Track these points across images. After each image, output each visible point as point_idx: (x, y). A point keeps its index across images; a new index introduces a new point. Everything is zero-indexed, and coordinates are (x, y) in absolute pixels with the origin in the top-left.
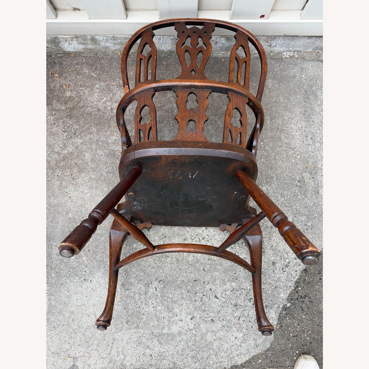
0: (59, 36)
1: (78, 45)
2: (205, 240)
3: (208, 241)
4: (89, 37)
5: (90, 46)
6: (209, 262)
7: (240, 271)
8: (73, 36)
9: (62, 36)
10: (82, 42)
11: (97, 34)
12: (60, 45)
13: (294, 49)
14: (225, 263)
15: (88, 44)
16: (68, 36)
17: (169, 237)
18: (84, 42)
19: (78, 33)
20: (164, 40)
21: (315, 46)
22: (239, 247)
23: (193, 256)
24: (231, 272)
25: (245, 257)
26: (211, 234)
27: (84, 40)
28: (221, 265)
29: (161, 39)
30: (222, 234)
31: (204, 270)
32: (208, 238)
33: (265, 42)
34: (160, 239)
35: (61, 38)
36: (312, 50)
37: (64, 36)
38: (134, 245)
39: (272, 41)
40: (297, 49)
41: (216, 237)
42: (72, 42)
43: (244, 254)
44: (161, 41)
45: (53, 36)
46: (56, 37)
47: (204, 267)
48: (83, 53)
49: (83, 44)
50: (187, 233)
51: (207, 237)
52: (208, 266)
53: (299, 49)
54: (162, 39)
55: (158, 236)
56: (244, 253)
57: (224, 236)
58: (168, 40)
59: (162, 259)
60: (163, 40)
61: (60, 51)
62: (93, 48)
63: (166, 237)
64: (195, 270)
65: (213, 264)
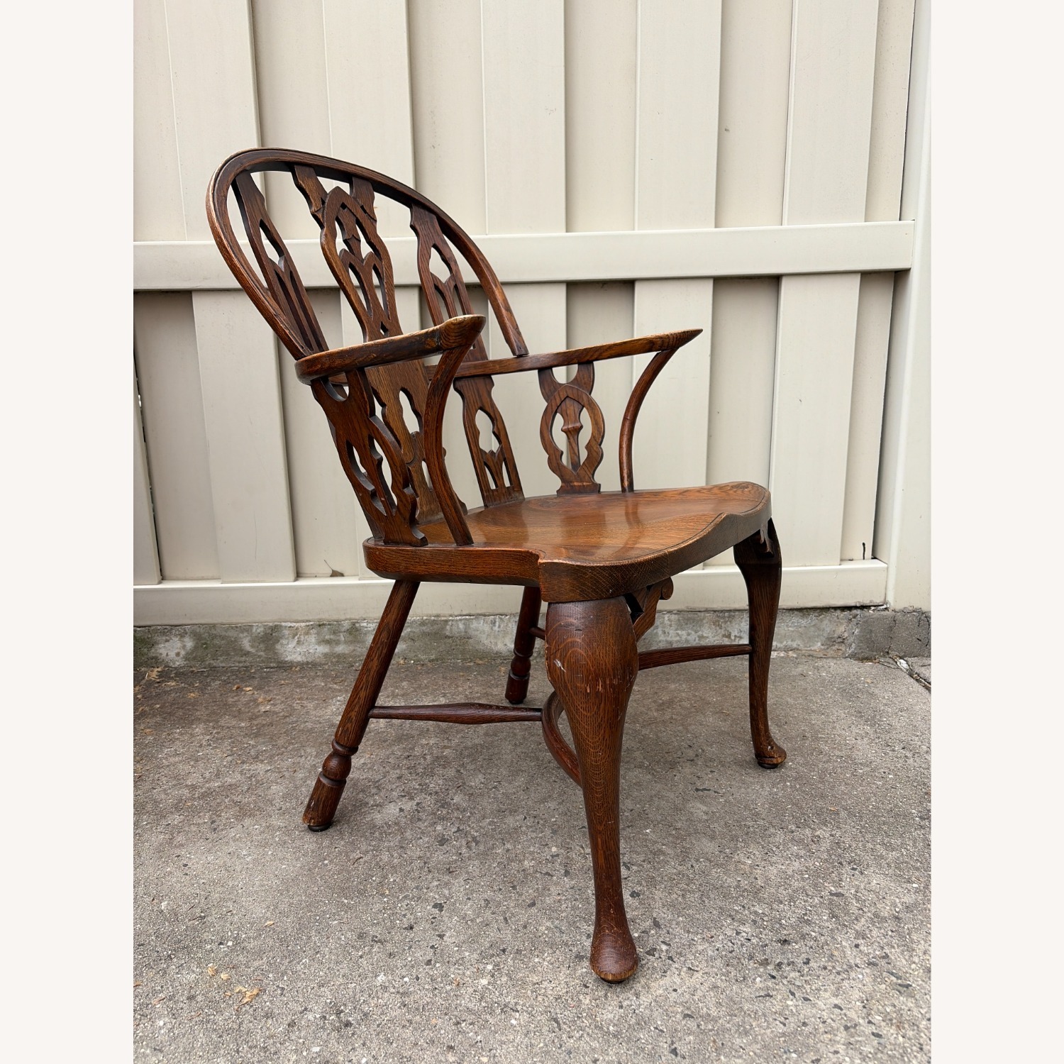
0: (283, 624)
1: (317, 647)
2: (657, 955)
3: (671, 958)
4: (346, 625)
5: (340, 649)
6: (692, 1024)
7: (836, 1052)
8: (312, 623)
9: (289, 624)
10: (327, 637)
11: (364, 616)
12: (278, 646)
13: (781, 643)
14: (759, 1026)
15: (338, 643)
16: (303, 624)
17: (519, 952)
18: (332, 637)
19: (325, 616)
20: (502, 626)
21: (825, 635)
22: (797, 974)
23: (621, 1007)
24: (794, 1055)
25: (836, 1002)
26: (677, 940)
27: (334, 633)
28: (746, 1033)
29: (495, 622)
30: (720, 938)
31: (674, 1052)
32: (667, 951)
33: (713, 627)
34: (484, 958)
35: (286, 627)
36: (823, 647)
37: (293, 625)
38: (379, 978)
39: (729, 623)
40: (790, 643)
41: (700, 948)
42: (306, 637)
43: (828, 994)
44: (496, 628)
45: (271, 624)
46: (276, 626)
47: (673, 1043)
48: (321, 665)
49: (328, 642)
50: (584, 938)
51: (664, 947)
52: (691, 1038)
53: (795, 645)
54: (497, 624)
55: (475, 950)
56: (826, 990)
57: (730, 944)
58: (510, 625)
59: (488, 1017)
60: (499, 627)
61: (271, 662)
62: (347, 652)
63: (504, 951)
64: (635, 1053)
65: (711, 1030)
